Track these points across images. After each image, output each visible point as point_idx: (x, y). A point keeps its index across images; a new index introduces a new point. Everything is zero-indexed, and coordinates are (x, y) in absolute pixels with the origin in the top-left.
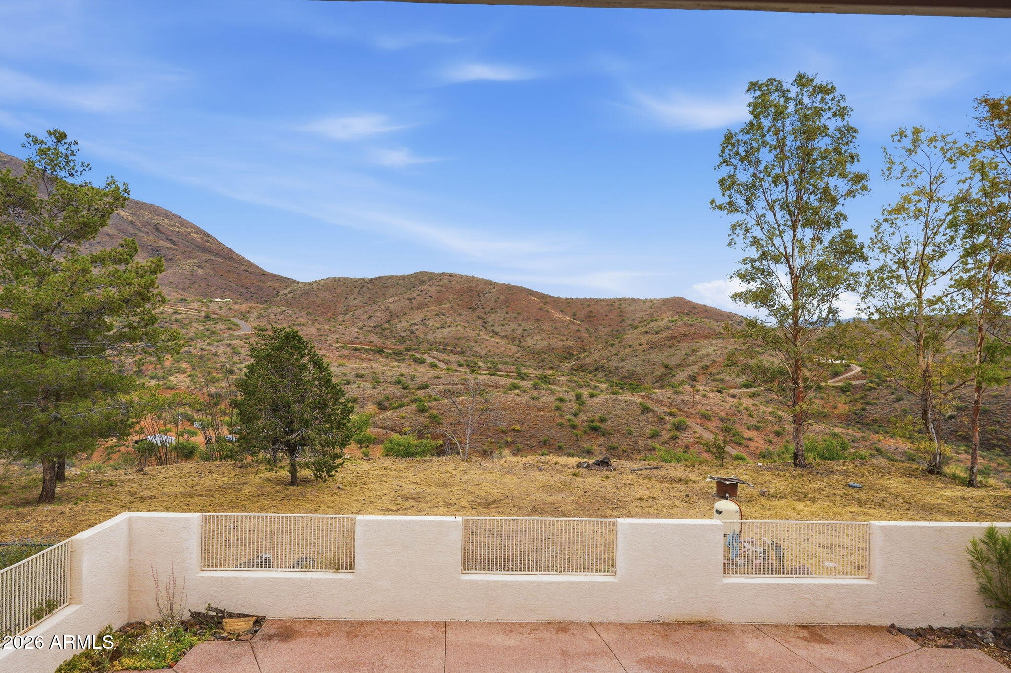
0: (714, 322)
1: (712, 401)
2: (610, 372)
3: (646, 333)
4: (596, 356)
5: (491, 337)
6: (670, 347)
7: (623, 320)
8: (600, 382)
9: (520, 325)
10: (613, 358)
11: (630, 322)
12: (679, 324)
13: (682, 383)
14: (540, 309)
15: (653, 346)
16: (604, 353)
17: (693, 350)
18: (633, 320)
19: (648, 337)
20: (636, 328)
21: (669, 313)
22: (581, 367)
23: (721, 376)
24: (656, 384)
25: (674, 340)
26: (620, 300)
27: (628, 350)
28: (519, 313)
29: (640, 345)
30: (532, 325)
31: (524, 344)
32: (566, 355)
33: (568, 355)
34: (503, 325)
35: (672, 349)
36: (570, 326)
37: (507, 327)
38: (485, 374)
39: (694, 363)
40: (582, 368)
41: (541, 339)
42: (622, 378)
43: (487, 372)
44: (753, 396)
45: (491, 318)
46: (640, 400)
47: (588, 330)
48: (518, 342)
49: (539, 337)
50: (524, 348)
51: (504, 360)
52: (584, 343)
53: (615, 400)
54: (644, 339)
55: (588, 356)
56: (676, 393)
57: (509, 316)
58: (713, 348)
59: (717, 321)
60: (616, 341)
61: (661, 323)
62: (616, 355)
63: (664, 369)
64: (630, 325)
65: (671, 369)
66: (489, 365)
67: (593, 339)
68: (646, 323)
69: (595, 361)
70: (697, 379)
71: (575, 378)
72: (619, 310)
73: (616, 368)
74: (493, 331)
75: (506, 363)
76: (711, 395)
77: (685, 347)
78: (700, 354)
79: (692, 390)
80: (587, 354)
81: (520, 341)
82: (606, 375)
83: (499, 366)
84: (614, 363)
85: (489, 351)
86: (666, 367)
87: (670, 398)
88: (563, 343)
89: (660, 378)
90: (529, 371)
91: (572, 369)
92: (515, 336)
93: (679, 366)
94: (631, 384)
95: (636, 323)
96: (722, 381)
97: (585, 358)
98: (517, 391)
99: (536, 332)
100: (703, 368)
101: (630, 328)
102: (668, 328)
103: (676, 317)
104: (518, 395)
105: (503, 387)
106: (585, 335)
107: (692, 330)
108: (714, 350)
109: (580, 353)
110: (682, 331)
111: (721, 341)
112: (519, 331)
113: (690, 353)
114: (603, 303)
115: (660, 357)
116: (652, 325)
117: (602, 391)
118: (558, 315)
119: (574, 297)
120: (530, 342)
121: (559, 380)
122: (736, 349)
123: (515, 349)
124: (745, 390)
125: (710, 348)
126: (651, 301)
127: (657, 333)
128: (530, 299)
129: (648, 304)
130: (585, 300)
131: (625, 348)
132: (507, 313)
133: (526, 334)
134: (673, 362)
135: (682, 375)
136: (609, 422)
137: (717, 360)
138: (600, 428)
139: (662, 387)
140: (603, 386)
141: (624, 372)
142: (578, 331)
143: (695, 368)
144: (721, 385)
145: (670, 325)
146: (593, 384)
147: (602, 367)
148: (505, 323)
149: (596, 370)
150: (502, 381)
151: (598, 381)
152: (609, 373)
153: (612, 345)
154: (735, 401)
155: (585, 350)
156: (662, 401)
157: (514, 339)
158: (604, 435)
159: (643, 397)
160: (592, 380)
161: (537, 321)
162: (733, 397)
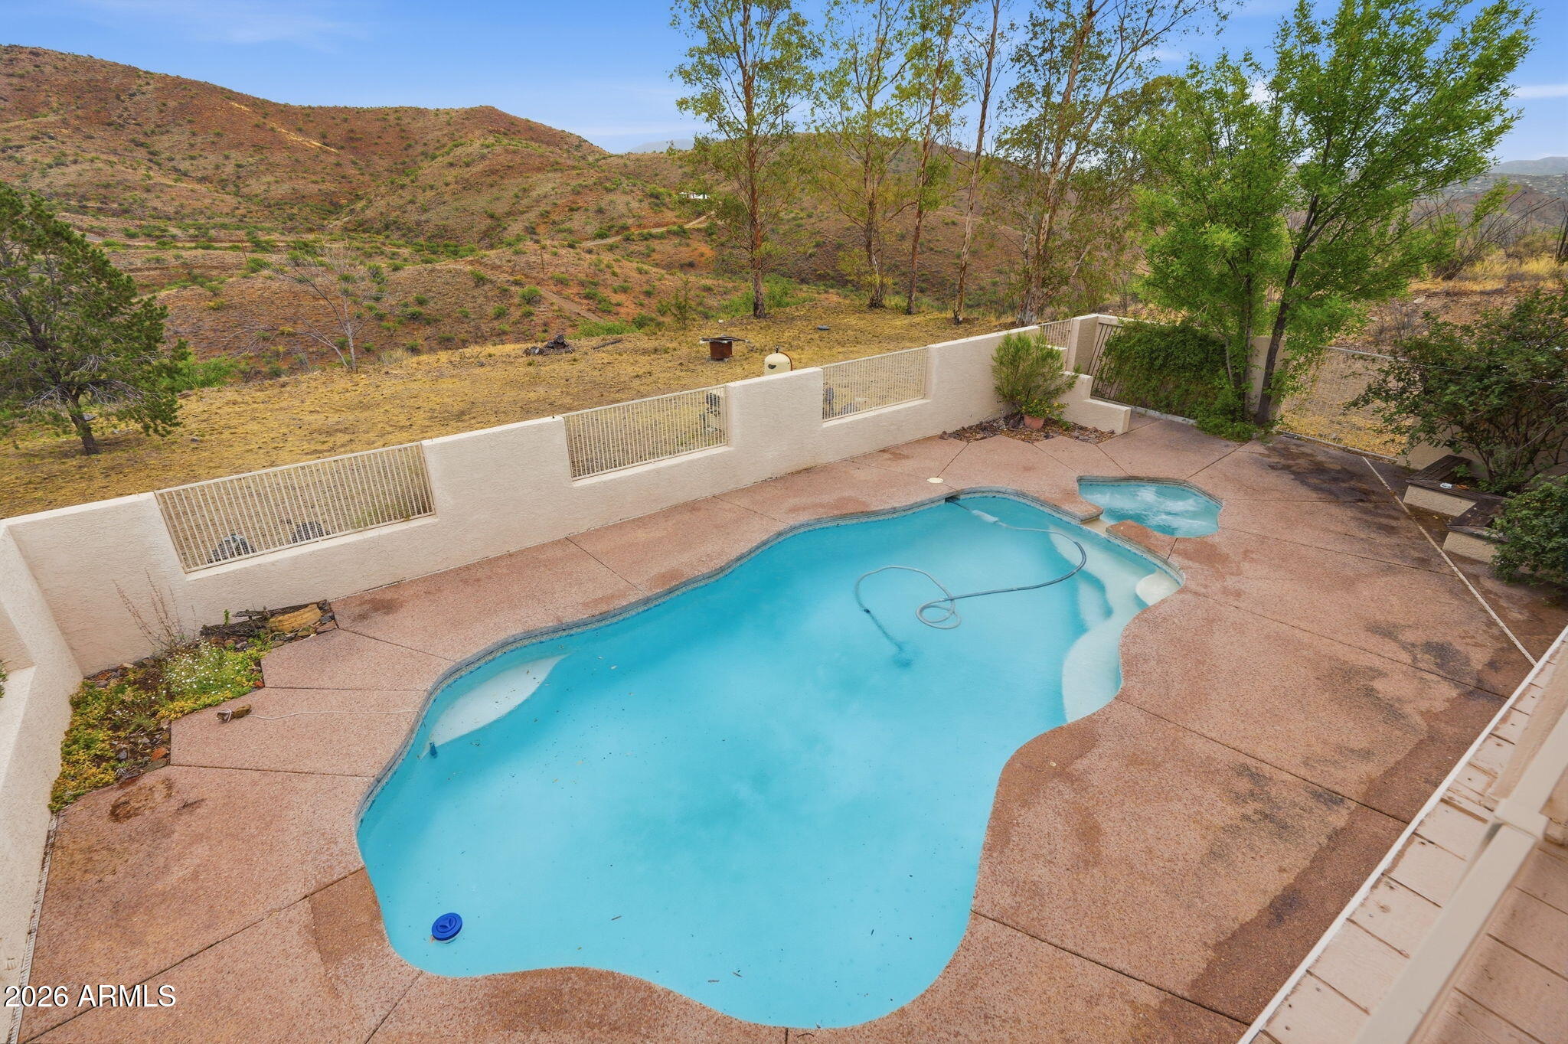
0: (544, 146)
1: (565, 260)
2: (410, 230)
3: (451, 165)
4: (381, 204)
5: (176, 181)
6: (492, 186)
7: (410, 146)
8: (399, 247)
9: (227, 158)
10: (409, 208)
11: (420, 149)
12: (498, 149)
13: (519, 239)
14: (257, 126)
15: (466, 186)
16: (394, 200)
17: (525, 190)
18: (425, 144)
19: (454, 172)
20: (434, 158)
21: (477, 133)
22: (360, 225)
23: (567, 225)
24: (482, 244)
25: (496, 174)
26: (396, 110)
27: (430, 194)
28: (219, 135)
29: (447, 185)
30: (252, 156)
31: (245, 190)
32: (327, 206)
33: (333, 208)
34: (192, 158)
35: (494, 190)
36: (322, 157)
37: (201, 162)
38: (191, 248)
39: (529, 208)
40: (362, 227)
41: (277, 182)
42: (429, 238)
43: (193, 245)
44: (611, 248)
45: (162, 143)
46: (469, 268)
47: (354, 163)
48: (231, 188)
49: (270, 178)
50: (249, 198)
51: (218, 220)
52: (354, 185)
53: (433, 271)
54: (451, 175)
55: (367, 207)
56: (517, 253)
57: (199, 139)
58: (550, 186)
59: (548, 144)
60: (406, 181)
61: (470, 150)
62: (412, 202)
63: (489, 221)
64: (423, 153)
65: (498, 219)
66: (192, 231)
67: (367, 177)
68: (446, 149)
69: (382, 214)
70: (538, 231)
71: (356, 244)
72: (398, 129)
73: (418, 223)
74: (176, 170)
75: (224, 226)
76: (563, 252)
77: (512, 185)
78: (534, 194)
79: (536, 246)
80: (363, 203)
81: (236, 186)
82: (404, 235)
83: (213, 233)
84: (412, 216)
85: (182, 206)
86: (492, 217)
87: (509, 261)
88: (316, 187)
89: (485, 234)
90: (272, 237)
91: (346, 229)
92: (224, 177)
93: (509, 214)
94: (446, 246)
95: (430, 150)
96: (570, 231)
97: (363, 210)
98: (265, 272)
99: (262, 168)
100: (542, 215)
101: (422, 157)
102: (483, 157)
103: (491, 140)
104: (270, 278)
105: (238, 267)
106: (352, 171)
107: (518, 160)
108: (553, 189)
109: (351, 201)
110: (504, 159)
111: (560, 175)
112: (230, 169)
113: (520, 194)
114: (368, 116)
115: (479, 202)
116: (458, 151)
117: (405, 260)
118: (294, 138)
119: (314, 105)
120: (255, 186)
121: (330, 249)
122: (580, 185)
123: (231, 200)
124: (599, 242)
125: (546, 185)
126: (447, 113)
127: (468, 165)
128: (232, 108)
129: (443, 118)
130: (336, 109)
131: (424, 191)
132: (194, 134)
133: (243, 173)
134: (501, 208)
135: (516, 228)
136: (432, 304)
137: (558, 202)
138: (420, 314)
139: (492, 247)
140: (405, 252)
141: (430, 229)
142: (338, 165)
143: (532, 216)
144: (570, 238)
145: (485, 151)
146: (389, 249)
147: (395, 222)
148: (192, 153)
149: (387, 227)
150: (230, 257)
151: (394, 245)
152: (409, 233)
153: (402, 187)
154: (594, 257)
155: (358, 198)
156: (500, 267)
157: (223, 183)
158: (429, 324)
159: (471, 263)
160: (383, 244)
161: (258, 148)
162: (590, 252)
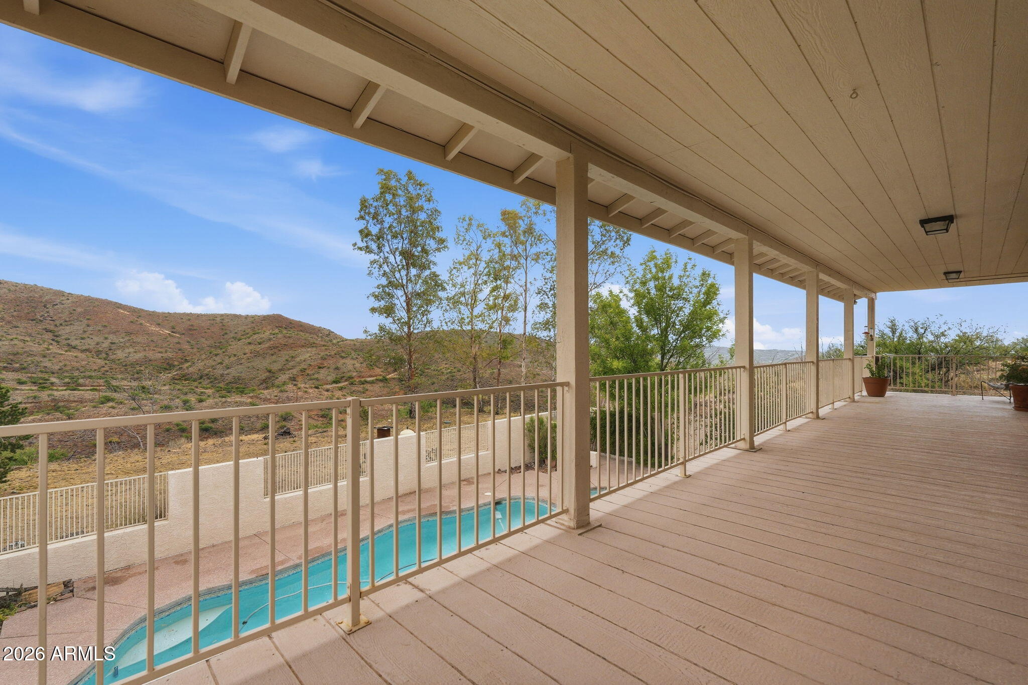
0: (307, 335)
1: (312, 395)
2: (216, 379)
3: (250, 343)
4: (200, 365)
5: (66, 351)
6: (272, 355)
7: (226, 333)
8: (207, 388)
9: (106, 338)
10: (218, 366)
11: (232, 335)
12: (280, 336)
13: (284, 384)
14: (132, 322)
15: (257, 354)
16: (211, 362)
17: (292, 357)
18: (236, 333)
19: (252, 347)
20: (239, 340)
21: (269, 327)
22: (184, 376)
23: (316, 376)
24: (262, 386)
25: (276, 349)
26: (222, 315)
27: (233, 359)
28: (105, 326)
29: (245, 354)
30: (123, 338)
31: (112, 357)
32: (165, 366)
33: (168, 366)
34: (82, 339)
35: (274, 357)
36: (169, 339)
37: (88, 341)
38: (62, 390)
39: (293, 367)
40: (185, 377)
41: (135, 352)
42: (227, 384)
43: (65, 388)
44: (341, 389)
45: (64, 331)
46: (249, 400)
47: (188, 342)
48: (104, 355)
49: (131, 350)
50: (113, 361)
51: (88, 374)
52: (186, 354)
53: (225, 402)
54: (248, 349)
55: (191, 366)
56: (281, 391)
57: (91, 328)
58: (309, 355)
59: (310, 333)
60: (220, 352)
61: (263, 336)
62: (221, 363)
63: (268, 374)
64: (233, 338)
65: (274, 373)
66: (67, 380)
67: (195, 350)
68: (248, 335)
69: (199, 370)
70: (297, 379)
71: (178, 387)
72: (221, 324)
73: (222, 375)
74: (69, 345)
75: (90, 377)
76: (310, 391)
77: (285, 355)
78: (298, 359)
79: (295, 388)
80: (189, 363)
81: (107, 354)
82: (211, 382)
83: (81, 381)
84: (219, 371)
85: (65, 365)
86: (270, 371)
87: (276, 396)
88: (161, 355)
89: (264, 381)
90: (122, 383)
91: (174, 379)
92: (100, 349)
93: (280, 370)
94: (237, 388)
95: (239, 336)
96: (317, 379)
97: (187, 368)
98: (111, 404)
99: (127, 344)
100: (301, 371)
101: (233, 340)
102: (270, 340)
103: (277, 331)
104: (113, 408)
105: (92, 401)
106: (186, 347)
107: (291, 341)
108: (310, 357)
109: (182, 363)
110: (283, 341)
111: (314, 349)
112: (106, 344)
113: (290, 359)
114: (204, 318)
115: (263, 364)
116: (255, 337)
117: (209, 396)
118: (153, 328)
119: (171, 311)
120: (120, 354)
121: (160, 390)
122: (326, 355)
123: (101, 362)
124: (334, 385)
125: (306, 355)
126: (253, 317)
127: (260, 344)
128: (118, 313)
129: (250, 320)
130: (184, 314)
131: (230, 358)
132: (88, 326)
133: (114, 347)
134: (275, 367)
135: (283, 377)
136: (220, 422)
137: (312, 364)
138: (211, 428)
139: (267, 388)
140: (209, 391)
141: (229, 378)
142: (179, 343)
143: (295, 371)
144: (317, 383)
145: (272, 337)
146: (199, 390)
147: (207, 375)
148: (84, 336)
149: (201, 378)
150: (88, 395)
151: (204, 388)
152: (213, 380)
153: (216, 355)
154: (329, 393)
155: (186, 361)
156: (270, 399)
157: (98, 353)
158: (216, 434)
159: (251, 397)
160: (197, 387)
161: (129, 333)
162: (327, 390)
